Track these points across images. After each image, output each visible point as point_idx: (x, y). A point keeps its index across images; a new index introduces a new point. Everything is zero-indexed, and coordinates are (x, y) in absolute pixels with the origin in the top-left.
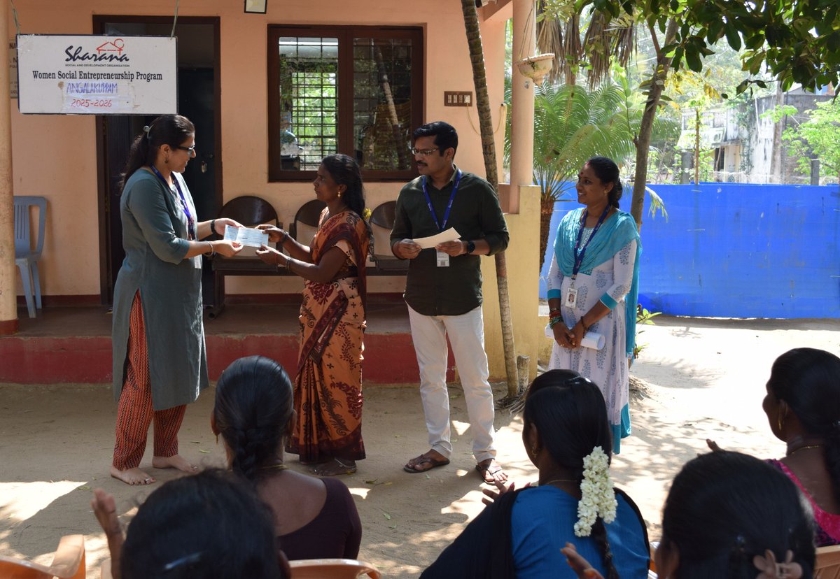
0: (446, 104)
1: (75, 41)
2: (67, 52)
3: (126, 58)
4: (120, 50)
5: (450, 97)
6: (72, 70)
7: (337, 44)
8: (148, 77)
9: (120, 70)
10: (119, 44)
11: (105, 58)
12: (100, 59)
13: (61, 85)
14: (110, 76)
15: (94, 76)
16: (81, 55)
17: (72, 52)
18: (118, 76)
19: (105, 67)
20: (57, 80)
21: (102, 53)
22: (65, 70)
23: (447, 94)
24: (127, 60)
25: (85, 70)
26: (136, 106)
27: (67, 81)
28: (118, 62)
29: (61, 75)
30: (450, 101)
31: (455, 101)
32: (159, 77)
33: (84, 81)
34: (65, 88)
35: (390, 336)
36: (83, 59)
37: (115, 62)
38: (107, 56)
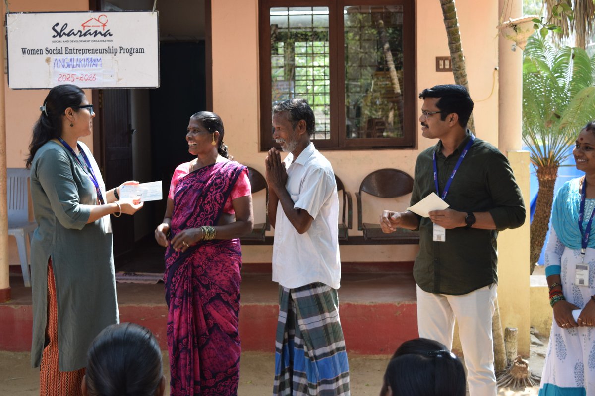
0: (438, 69)
1: (61, 18)
2: (53, 28)
3: (109, 33)
4: (104, 25)
5: (441, 62)
6: (59, 46)
7: (327, 12)
8: (131, 51)
9: (104, 45)
10: (103, 20)
11: (90, 34)
12: (85, 35)
13: (48, 61)
14: (94, 51)
15: (80, 51)
16: (67, 31)
17: (58, 29)
18: (101, 51)
19: (90, 43)
20: (45, 56)
21: (87, 29)
22: (52, 46)
23: (438, 59)
24: (111, 35)
25: (71, 46)
26: (119, 80)
27: (53, 57)
28: (102, 38)
29: (49, 51)
30: (441, 67)
31: (447, 67)
32: (141, 51)
33: (70, 56)
34: (52, 64)
35: (374, 306)
36: (69, 35)
37: (99, 37)
38: (92, 32)
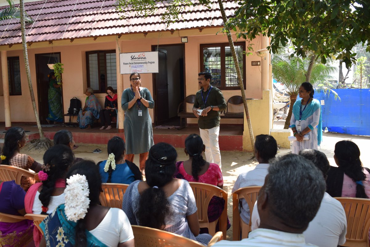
0: (252, 65)
1: (133, 54)
2: (131, 57)
4: (144, 56)
5: (253, 63)
6: (132, 62)
7: (220, 48)
8: (151, 63)
9: (144, 61)
10: (144, 54)
12: (139, 59)
13: (130, 66)
14: (142, 63)
15: (139, 63)
16: (134, 58)
17: (132, 57)
18: (144, 63)
19: (140, 61)
20: (129, 65)
21: (140, 57)
22: (131, 62)
23: (252, 62)
24: (146, 58)
25: (136, 62)
26: (148, 71)
27: (131, 65)
29: (130, 64)
30: (253, 64)
31: (255, 64)
32: (154, 63)
33: (135, 65)
34: (131, 67)
35: (223, 136)
36: (135, 59)
37: (143, 59)
38: (141, 58)
